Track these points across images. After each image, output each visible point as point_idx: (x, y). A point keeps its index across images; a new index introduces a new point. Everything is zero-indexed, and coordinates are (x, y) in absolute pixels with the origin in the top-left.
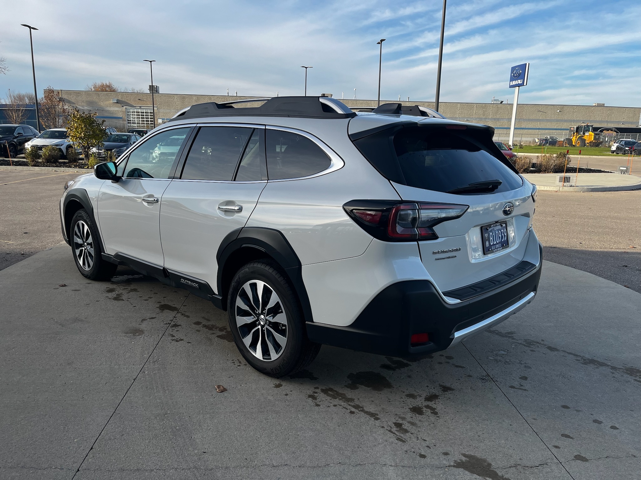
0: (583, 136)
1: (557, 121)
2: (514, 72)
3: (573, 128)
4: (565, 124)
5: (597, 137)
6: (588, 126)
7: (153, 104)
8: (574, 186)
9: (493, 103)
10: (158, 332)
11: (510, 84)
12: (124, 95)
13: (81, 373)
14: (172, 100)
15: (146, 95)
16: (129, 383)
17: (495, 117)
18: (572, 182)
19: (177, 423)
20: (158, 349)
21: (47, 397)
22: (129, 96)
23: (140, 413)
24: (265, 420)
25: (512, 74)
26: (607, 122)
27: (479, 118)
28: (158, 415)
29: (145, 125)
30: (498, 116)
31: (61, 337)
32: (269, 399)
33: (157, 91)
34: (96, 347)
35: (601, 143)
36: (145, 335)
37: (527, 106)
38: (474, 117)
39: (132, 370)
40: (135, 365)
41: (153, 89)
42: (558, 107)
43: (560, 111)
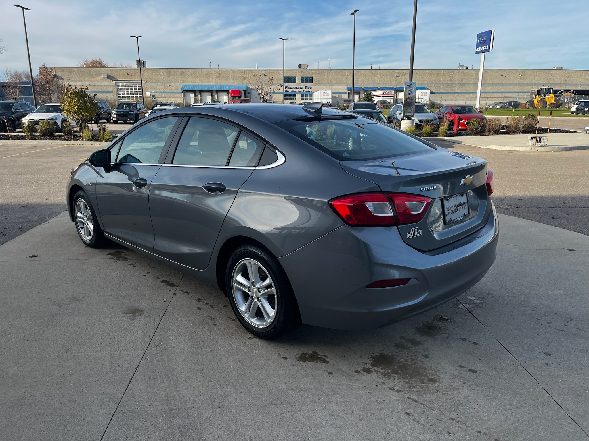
0: (544, 98)
1: (519, 84)
2: (480, 39)
3: (535, 90)
4: (527, 87)
5: (557, 99)
6: (549, 88)
7: (140, 78)
8: (545, 146)
9: (459, 69)
10: (158, 311)
11: (476, 50)
12: (114, 70)
13: (80, 361)
14: (159, 74)
15: (134, 70)
16: (132, 372)
17: (461, 82)
18: (543, 143)
19: (186, 421)
20: (159, 331)
21: (45, 392)
22: (118, 71)
23: (144, 410)
24: (280, 414)
25: (478, 41)
26: (566, 85)
27: (446, 84)
28: (164, 411)
29: (135, 98)
30: (464, 82)
31: (59, 320)
32: (282, 389)
33: (144, 66)
34: (95, 330)
35: (561, 104)
36: (145, 316)
37: (491, 71)
38: (441, 83)
39: (134, 357)
40: (137, 350)
41: (141, 64)
42: (520, 71)
43: (521, 75)
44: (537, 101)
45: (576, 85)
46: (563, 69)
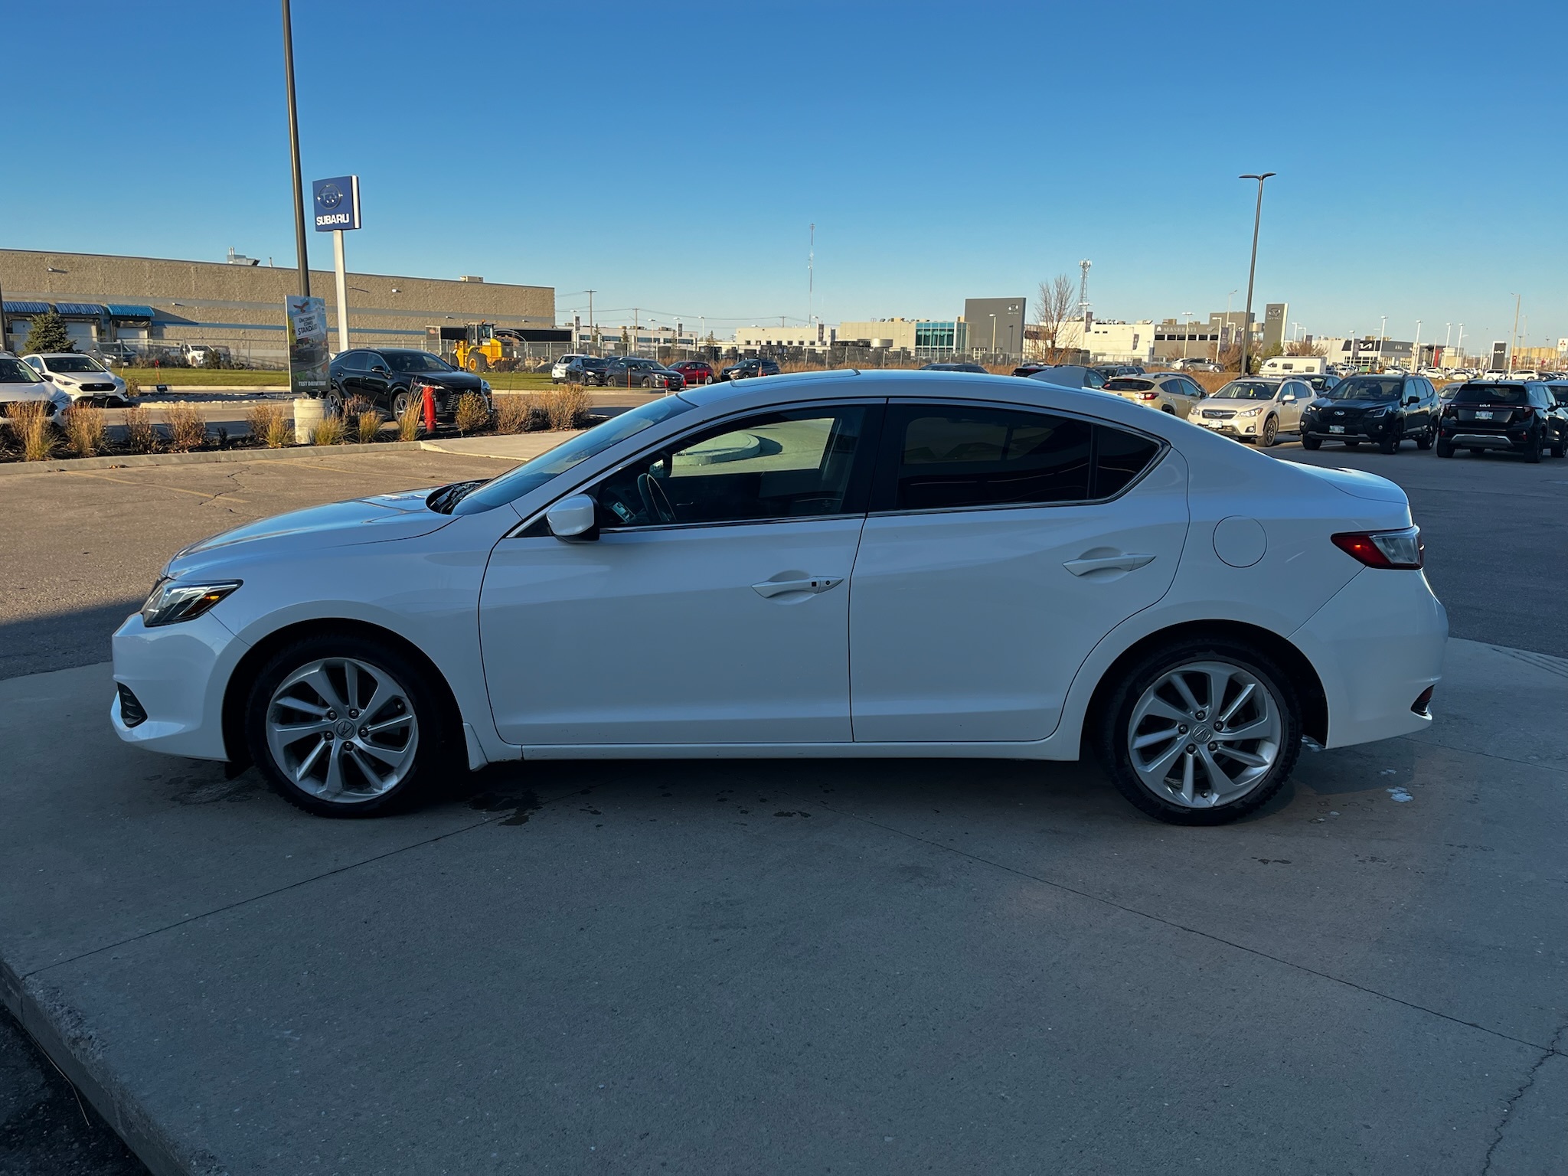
0: (479, 349)
1: (396, 312)
2: (324, 195)
3: (435, 329)
4: (414, 320)
5: (506, 350)
9: (234, 263)
11: (316, 222)
25: (319, 198)
27: (208, 301)
37: (322, 276)
38: (194, 297)
42: (391, 281)
43: (397, 291)
44: (463, 354)
45: (518, 318)
46: (484, 282)
